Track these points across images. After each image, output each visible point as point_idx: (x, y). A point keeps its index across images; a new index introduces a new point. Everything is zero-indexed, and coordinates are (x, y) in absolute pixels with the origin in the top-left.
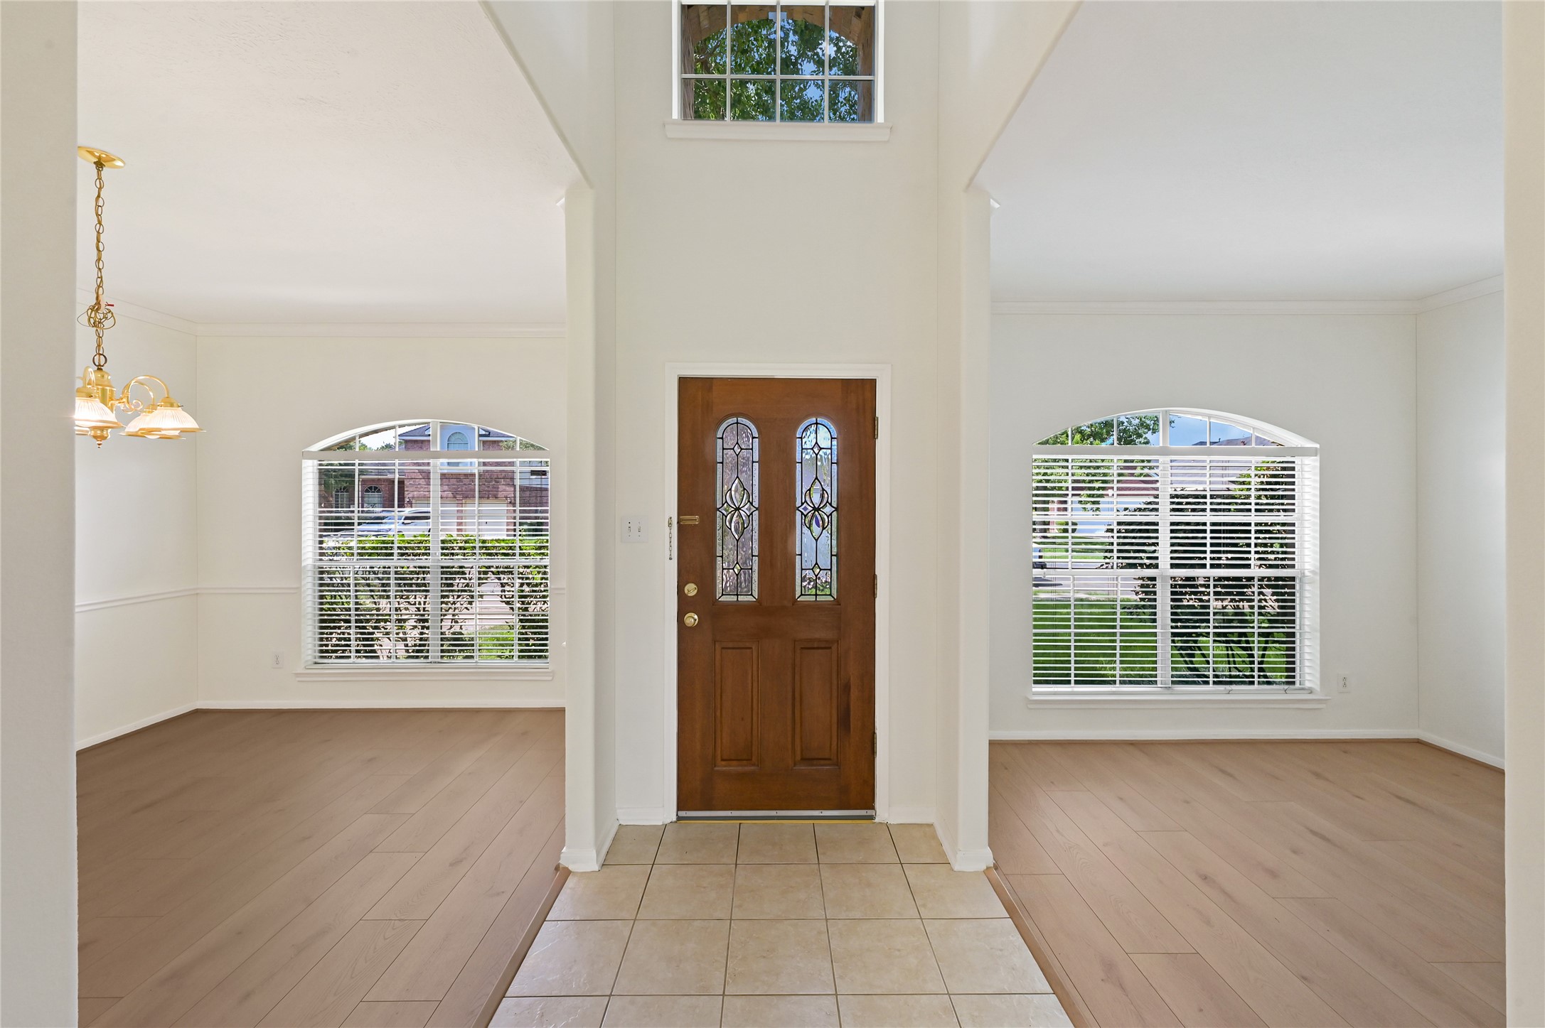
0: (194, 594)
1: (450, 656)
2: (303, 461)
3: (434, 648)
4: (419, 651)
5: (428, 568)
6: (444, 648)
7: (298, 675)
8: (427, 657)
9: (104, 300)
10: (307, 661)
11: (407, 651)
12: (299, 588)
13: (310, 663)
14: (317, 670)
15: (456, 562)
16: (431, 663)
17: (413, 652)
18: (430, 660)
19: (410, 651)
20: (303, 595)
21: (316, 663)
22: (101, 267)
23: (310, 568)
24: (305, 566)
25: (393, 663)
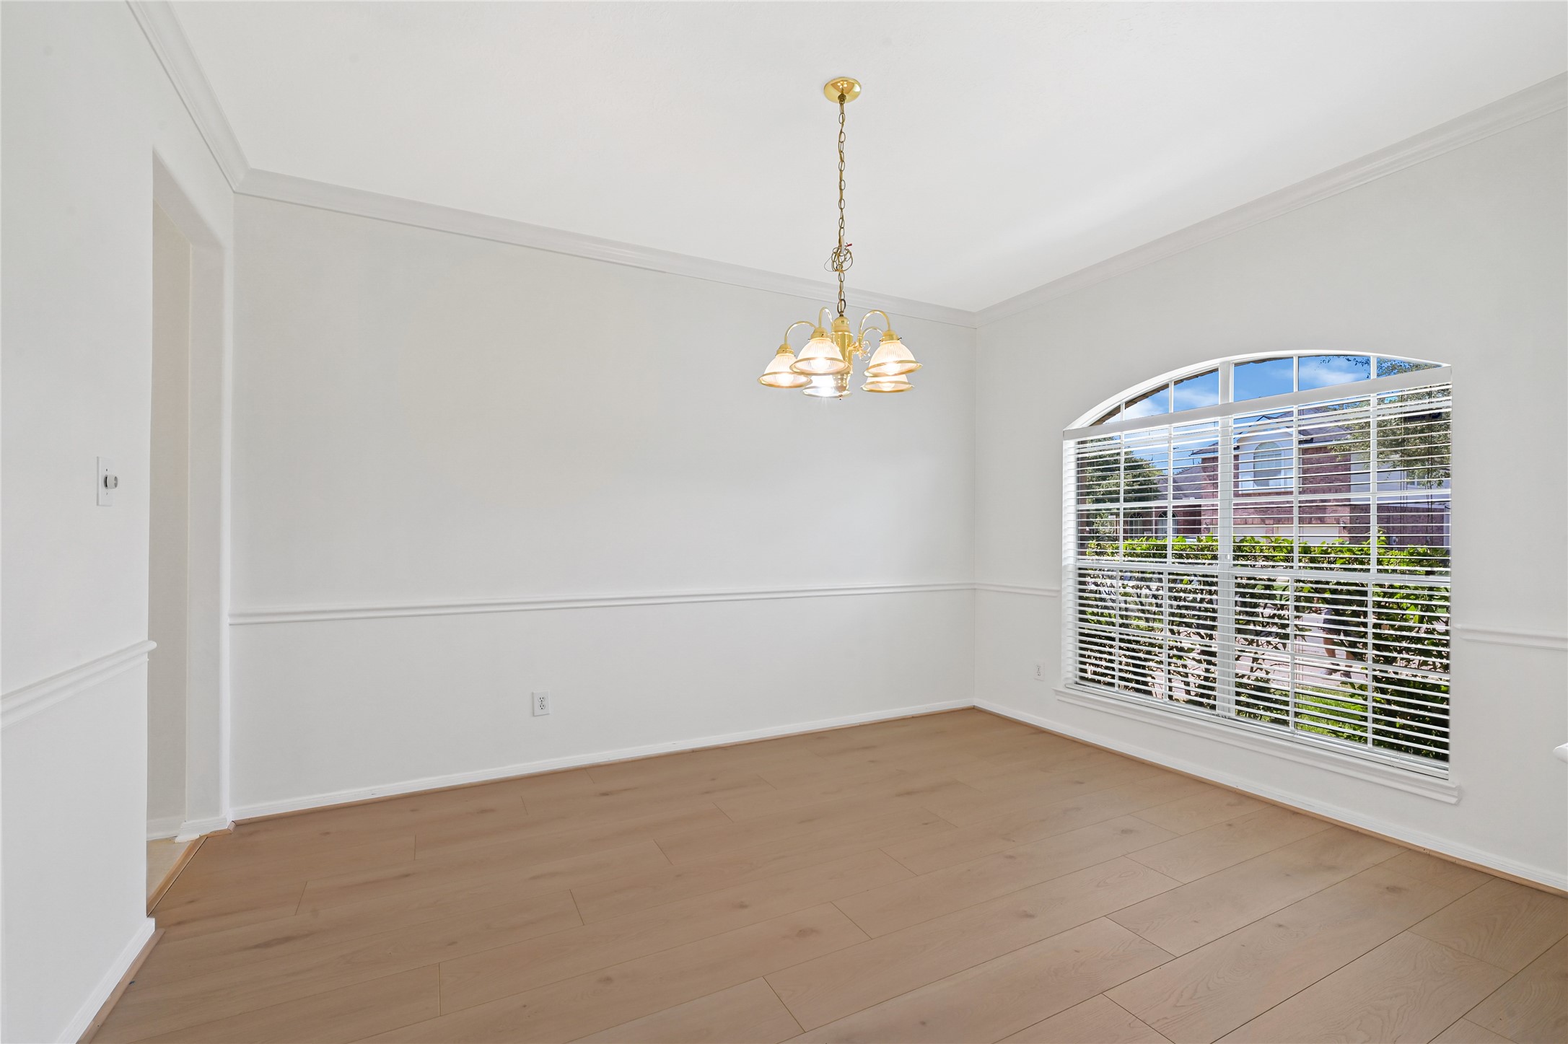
0: (972, 589)
1: (1250, 713)
2: (1064, 442)
3: (1225, 696)
4: (1204, 697)
5: (1217, 577)
6: (1242, 698)
7: (1058, 692)
8: (1213, 707)
9: (846, 241)
10: (1067, 679)
11: (1188, 692)
12: (1059, 591)
13: (1070, 681)
14: (1079, 691)
15: (1261, 572)
16: (1218, 715)
17: (1196, 695)
18: (1217, 711)
19: (1193, 693)
20: (1063, 600)
21: (1077, 683)
22: (842, 207)
23: (1071, 568)
24: (1065, 566)
25: (1165, 703)
